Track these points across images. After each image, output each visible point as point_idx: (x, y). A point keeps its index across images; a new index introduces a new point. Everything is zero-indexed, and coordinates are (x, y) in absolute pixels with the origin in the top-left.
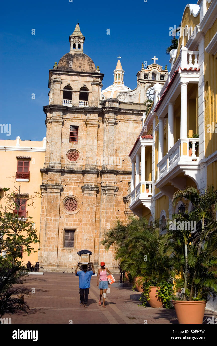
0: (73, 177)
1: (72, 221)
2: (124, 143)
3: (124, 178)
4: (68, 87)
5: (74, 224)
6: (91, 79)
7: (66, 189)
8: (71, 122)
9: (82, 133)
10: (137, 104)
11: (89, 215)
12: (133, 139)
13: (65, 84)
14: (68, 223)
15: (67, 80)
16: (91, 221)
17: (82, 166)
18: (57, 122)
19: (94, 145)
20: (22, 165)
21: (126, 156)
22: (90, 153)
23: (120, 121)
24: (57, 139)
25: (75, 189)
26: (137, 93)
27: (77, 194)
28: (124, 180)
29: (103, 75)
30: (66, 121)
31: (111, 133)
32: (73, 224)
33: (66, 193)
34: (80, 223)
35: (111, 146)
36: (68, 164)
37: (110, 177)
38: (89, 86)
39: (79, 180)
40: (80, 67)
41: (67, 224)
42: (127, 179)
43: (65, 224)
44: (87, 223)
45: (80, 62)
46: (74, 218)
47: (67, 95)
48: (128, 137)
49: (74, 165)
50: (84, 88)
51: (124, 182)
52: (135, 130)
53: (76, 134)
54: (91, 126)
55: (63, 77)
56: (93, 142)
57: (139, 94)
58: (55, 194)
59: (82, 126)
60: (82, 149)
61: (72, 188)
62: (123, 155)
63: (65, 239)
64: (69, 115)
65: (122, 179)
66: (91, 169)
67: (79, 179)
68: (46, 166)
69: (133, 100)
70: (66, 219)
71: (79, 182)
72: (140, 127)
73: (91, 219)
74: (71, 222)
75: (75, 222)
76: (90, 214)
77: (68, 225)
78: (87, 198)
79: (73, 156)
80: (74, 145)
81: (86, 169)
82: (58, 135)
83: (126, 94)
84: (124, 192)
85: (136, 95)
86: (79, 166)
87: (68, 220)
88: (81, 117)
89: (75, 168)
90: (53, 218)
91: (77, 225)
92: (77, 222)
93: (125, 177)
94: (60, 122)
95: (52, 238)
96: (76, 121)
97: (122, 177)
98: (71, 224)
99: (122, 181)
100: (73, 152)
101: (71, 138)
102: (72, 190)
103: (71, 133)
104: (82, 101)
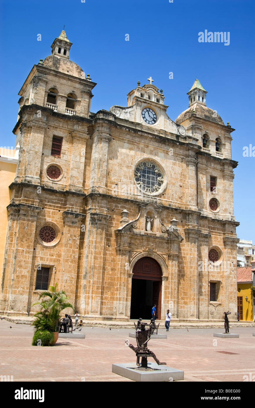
0: (53, 199)
1: (49, 255)
2: (117, 164)
3: (116, 206)
4: (53, 90)
5: (51, 260)
6: (81, 87)
7: (43, 212)
8: (54, 131)
9: (67, 147)
10: (132, 123)
11: (71, 249)
12: (128, 162)
13: (50, 86)
14: (43, 257)
15: (53, 81)
16: (73, 257)
17: (65, 186)
18: (39, 127)
19: (82, 163)
21: (120, 180)
22: (76, 171)
23: (114, 138)
24: (37, 147)
25: (55, 215)
26: (132, 111)
27: (56, 221)
28: (117, 208)
29: (95, 84)
30: (49, 128)
31: (104, 150)
32: (49, 259)
33: (43, 217)
34: (59, 258)
35: (104, 165)
36: (48, 181)
37: (101, 203)
38: (78, 93)
39: (60, 204)
40: (68, 71)
42: (120, 208)
43: (38, 258)
44: (68, 258)
45: (68, 66)
46: (52, 252)
47: (52, 98)
48: (122, 159)
49: (55, 183)
51: (116, 211)
52: (129, 152)
53: (60, 147)
54: (79, 139)
55: (49, 77)
56: (80, 159)
57: (135, 113)
58: (30, 218)
59: (68, 137)
60: (65, 165)
61: (51, 212)
62: (116, 178)
63: (38, 278)
64: (54, 122)
65: (115, 207)
66: (76, 190)
67: (61, 202)
68: (19, 180)
69: (129, 118)
70: (41, 252)
72: (135, 148)
73: (73, 255)
74: (47, 257)
75: (53, 257)
76: (73, 248)
77: (43, 261)
78: (70, 226)
79: (54, 172)
80: (56, 159)
81: (70, 190)
82: (39, 143)
83: (121, 110)
84: (115, 223)
85: (132, 112)
86: (61, 186)
87: (44, 254)
88: (67, 127)
89: (56, 187)
90: (25, 249)
91: (55, 261)
92: (55, 257)
93: (118, 205)
94: (42, 128)
95: (22, 276)
96: (61, 131)
97: (114, 204)
98: (48, 258)
99: (115, 209)
100: (54, 168)
101: (52, 150)
102: (51, 215)
103: (53, 144)
104: (69, 109)
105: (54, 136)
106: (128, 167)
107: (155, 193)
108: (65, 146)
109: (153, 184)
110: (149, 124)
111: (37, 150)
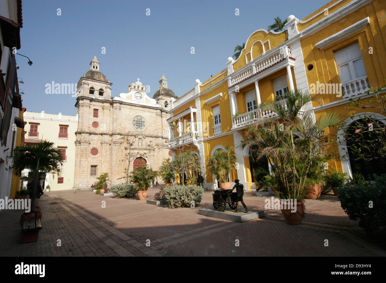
0: (96, 137)
1: (95, 161)
4: (92, 88)
6: (106, 85)
7: (92, 143)
8: (94, 107)
11: (106, 157)
13: (90, 86)
15: (92, 84)
17: (101, 131)
18: (87, 106)
20: (63, 130)
22: (105, 124)
23: (122, 108)
24: (86, 115)
27: (98, 146)
29: (112, 84)
30: (91, 106)
31: (118, 114)
33: (92, 145)
34: (100, 162)
36: (93, 130)
37: (117, 137)
38: (104, 88)
40: (99, 78)
41: (92, 163)
43: (91, 163)
45: (98, 75)
46: (97, 159)
47: (92, 92)
49: (96, 130)
50: (101, 89)
53: (97, 113)
54: (106, 109)
55: (89, 82)
56: (107, 118)
57: (132, 96)
58: (86, 146)
59: (101, 109)
60: (100, 122)
63: (92, 171)
64: (94, 103)
66: (106, 132)
68: (79, 131)
70: (92, 160)
71: (99, 139)
75: (97, 161)
78: (104, 148)
79: (95, 125)
80: (96, 119)
81: (103, 132)
82: (87, 113)
86: (99, 131)
88: (100, 104)
89: (97, 132)
90: (84, 160)
91: (98, 163)
94: (88, 106)
95: (84, 171)
96: (97, 106)
100: (96, 123)
101: (94, 115)
102: (95, 143)
103: (94, 113)
104: (100, 96)
105: (94, 109)
106: (129, 120)
107: (142, 130)
108: (100, 113)
109: (141, 126)
110: (138, 100)
111: (86, 116)
